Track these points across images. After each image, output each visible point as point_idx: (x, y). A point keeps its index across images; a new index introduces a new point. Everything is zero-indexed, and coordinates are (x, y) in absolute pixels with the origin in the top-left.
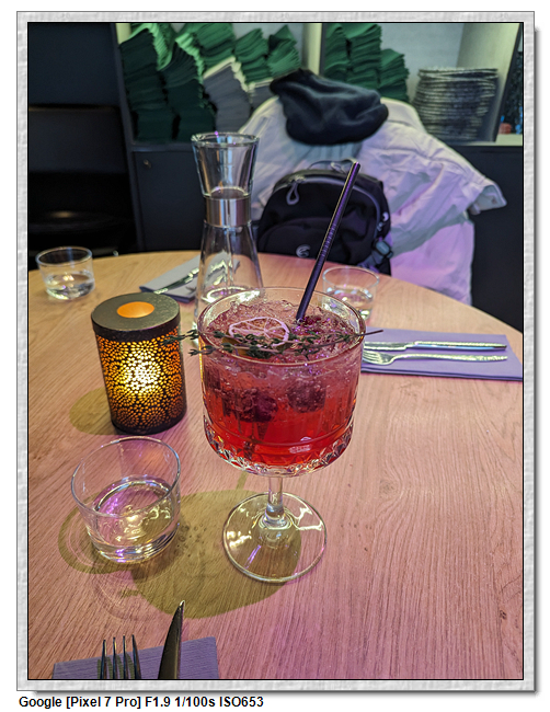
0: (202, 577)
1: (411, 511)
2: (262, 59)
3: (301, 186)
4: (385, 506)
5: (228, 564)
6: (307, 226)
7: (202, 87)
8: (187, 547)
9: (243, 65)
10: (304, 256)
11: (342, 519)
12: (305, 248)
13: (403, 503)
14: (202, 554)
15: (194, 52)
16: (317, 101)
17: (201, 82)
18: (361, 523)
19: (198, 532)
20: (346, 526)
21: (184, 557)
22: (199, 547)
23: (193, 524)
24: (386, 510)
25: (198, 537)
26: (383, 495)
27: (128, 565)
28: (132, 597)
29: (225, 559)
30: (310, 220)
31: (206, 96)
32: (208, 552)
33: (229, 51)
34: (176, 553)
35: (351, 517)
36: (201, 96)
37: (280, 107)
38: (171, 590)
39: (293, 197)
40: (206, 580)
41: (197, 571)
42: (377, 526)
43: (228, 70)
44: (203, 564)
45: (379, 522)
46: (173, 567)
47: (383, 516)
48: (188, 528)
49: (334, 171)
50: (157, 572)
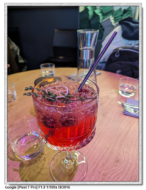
0: (39, 173)
1: (124, 174)
2: (121, 16)
3: (121, 51)
4: (114, 168)
5: (49, 171)
6: (121, 64)
7: (101, 24)
8: (40, 160)
9: (115, 18)
10: (119, 73)
11: (95, 168)
12: (120, 71)
13: (122, 169)
14: (43, 165)
15: (100, 15)
16: (133, 27)
17: (100, 23)
18: (102, 172)
19: (45, 156)
20: (96, 172)
21: (37, 164)
22: (43, 162)
23: (45, 153)
24: (114, 170)
25: (45, 158)
26: (115, 164)
27: (20, 161)
28: (16, 172)
29: (49, 170)
30: (123, 62)
31: (101, 26)
32: (45, 165)
33: (111, 14)
34: (36, 161)
35: (99, 169)
36: (100, 26)
37: (121, 28)
38: (28, 174)
39: (117, 54)
40: (40, 175)
41: (38, 170)
42: (108, 176)
43: (109, 19)
44: (42, 169)
45: (109, 174)
46: (32, 166)
47: (112, 172)
48: (43, 154)
49: (133, 47)
50: (27, 166)
